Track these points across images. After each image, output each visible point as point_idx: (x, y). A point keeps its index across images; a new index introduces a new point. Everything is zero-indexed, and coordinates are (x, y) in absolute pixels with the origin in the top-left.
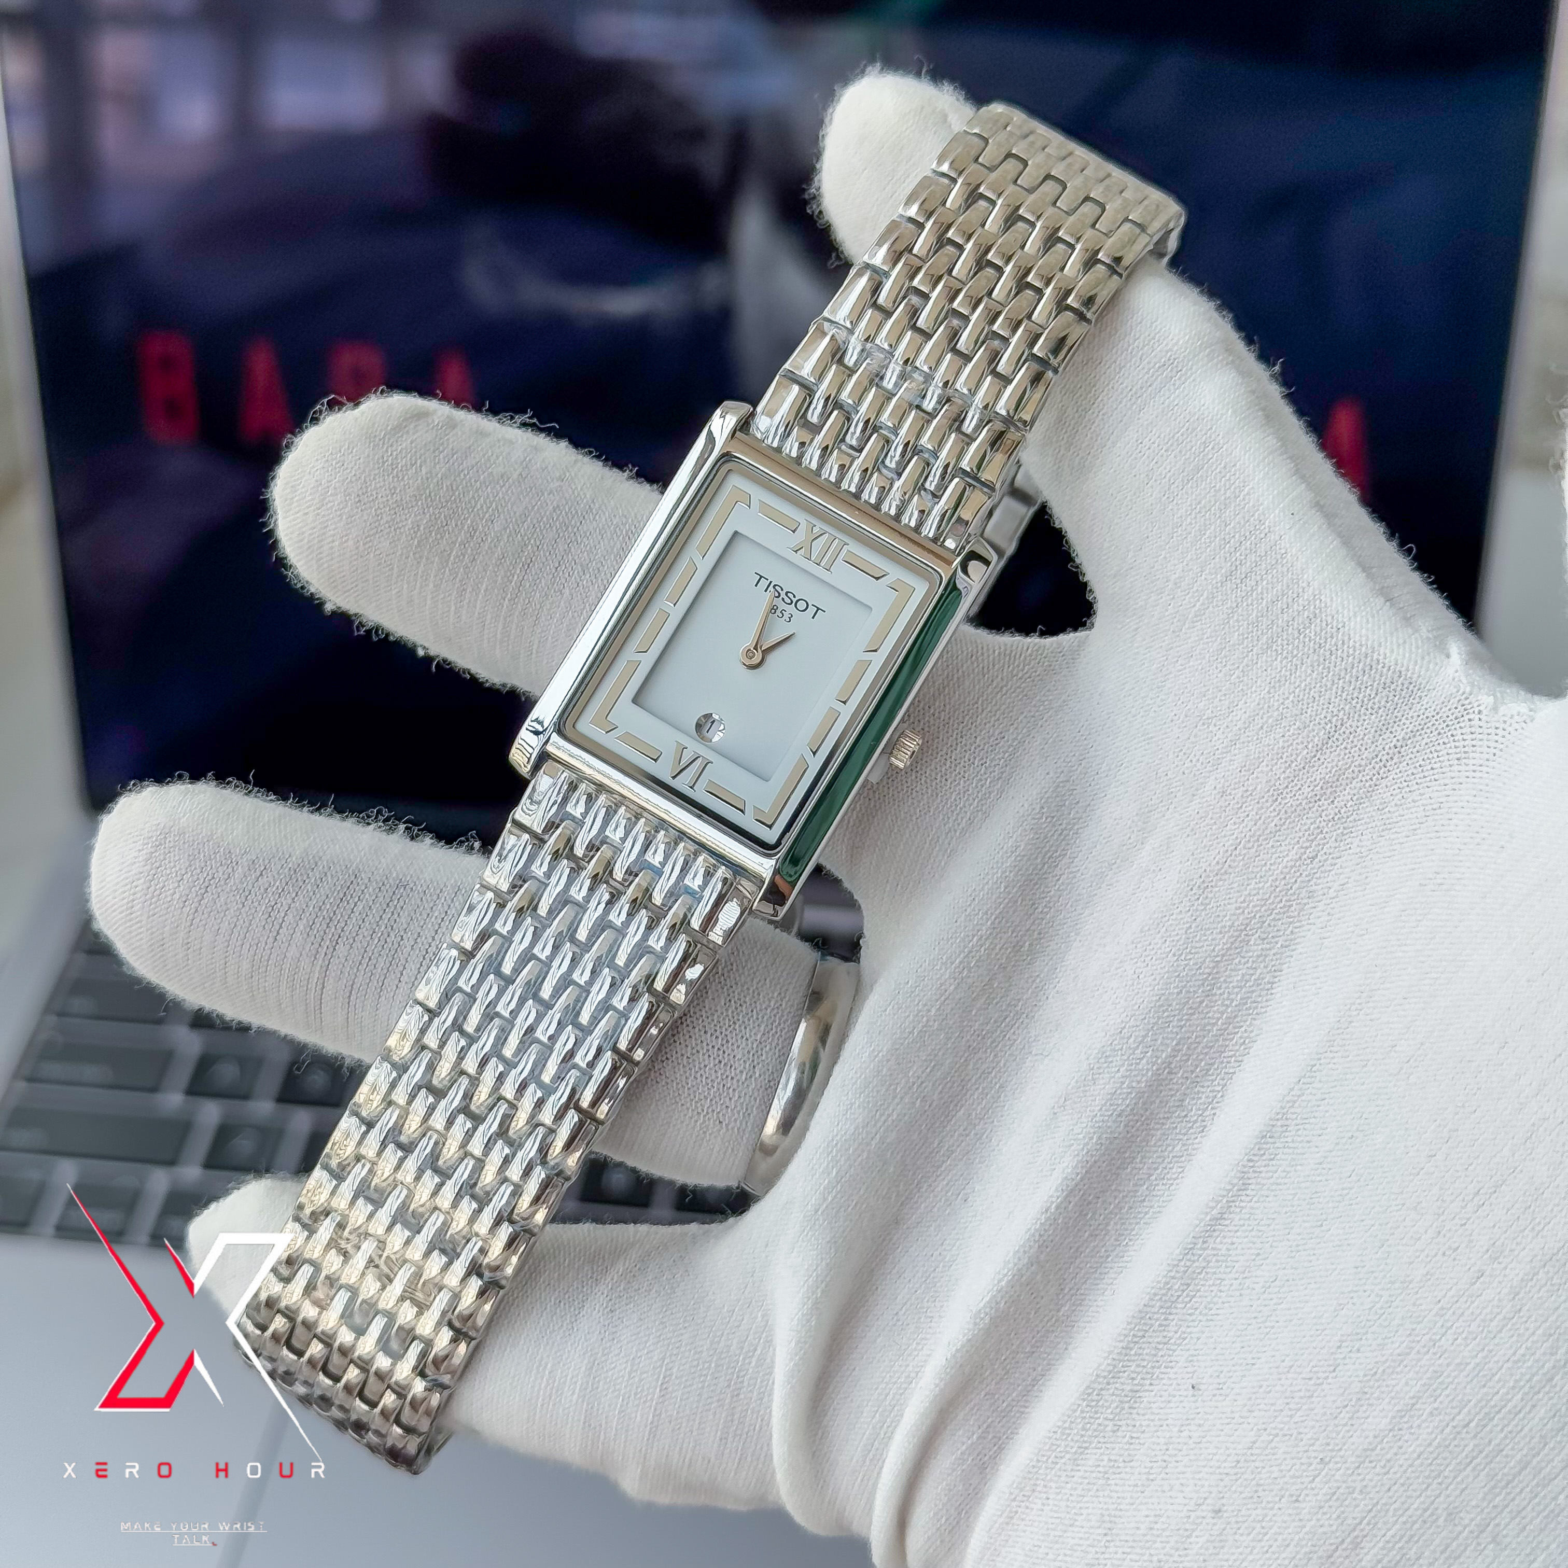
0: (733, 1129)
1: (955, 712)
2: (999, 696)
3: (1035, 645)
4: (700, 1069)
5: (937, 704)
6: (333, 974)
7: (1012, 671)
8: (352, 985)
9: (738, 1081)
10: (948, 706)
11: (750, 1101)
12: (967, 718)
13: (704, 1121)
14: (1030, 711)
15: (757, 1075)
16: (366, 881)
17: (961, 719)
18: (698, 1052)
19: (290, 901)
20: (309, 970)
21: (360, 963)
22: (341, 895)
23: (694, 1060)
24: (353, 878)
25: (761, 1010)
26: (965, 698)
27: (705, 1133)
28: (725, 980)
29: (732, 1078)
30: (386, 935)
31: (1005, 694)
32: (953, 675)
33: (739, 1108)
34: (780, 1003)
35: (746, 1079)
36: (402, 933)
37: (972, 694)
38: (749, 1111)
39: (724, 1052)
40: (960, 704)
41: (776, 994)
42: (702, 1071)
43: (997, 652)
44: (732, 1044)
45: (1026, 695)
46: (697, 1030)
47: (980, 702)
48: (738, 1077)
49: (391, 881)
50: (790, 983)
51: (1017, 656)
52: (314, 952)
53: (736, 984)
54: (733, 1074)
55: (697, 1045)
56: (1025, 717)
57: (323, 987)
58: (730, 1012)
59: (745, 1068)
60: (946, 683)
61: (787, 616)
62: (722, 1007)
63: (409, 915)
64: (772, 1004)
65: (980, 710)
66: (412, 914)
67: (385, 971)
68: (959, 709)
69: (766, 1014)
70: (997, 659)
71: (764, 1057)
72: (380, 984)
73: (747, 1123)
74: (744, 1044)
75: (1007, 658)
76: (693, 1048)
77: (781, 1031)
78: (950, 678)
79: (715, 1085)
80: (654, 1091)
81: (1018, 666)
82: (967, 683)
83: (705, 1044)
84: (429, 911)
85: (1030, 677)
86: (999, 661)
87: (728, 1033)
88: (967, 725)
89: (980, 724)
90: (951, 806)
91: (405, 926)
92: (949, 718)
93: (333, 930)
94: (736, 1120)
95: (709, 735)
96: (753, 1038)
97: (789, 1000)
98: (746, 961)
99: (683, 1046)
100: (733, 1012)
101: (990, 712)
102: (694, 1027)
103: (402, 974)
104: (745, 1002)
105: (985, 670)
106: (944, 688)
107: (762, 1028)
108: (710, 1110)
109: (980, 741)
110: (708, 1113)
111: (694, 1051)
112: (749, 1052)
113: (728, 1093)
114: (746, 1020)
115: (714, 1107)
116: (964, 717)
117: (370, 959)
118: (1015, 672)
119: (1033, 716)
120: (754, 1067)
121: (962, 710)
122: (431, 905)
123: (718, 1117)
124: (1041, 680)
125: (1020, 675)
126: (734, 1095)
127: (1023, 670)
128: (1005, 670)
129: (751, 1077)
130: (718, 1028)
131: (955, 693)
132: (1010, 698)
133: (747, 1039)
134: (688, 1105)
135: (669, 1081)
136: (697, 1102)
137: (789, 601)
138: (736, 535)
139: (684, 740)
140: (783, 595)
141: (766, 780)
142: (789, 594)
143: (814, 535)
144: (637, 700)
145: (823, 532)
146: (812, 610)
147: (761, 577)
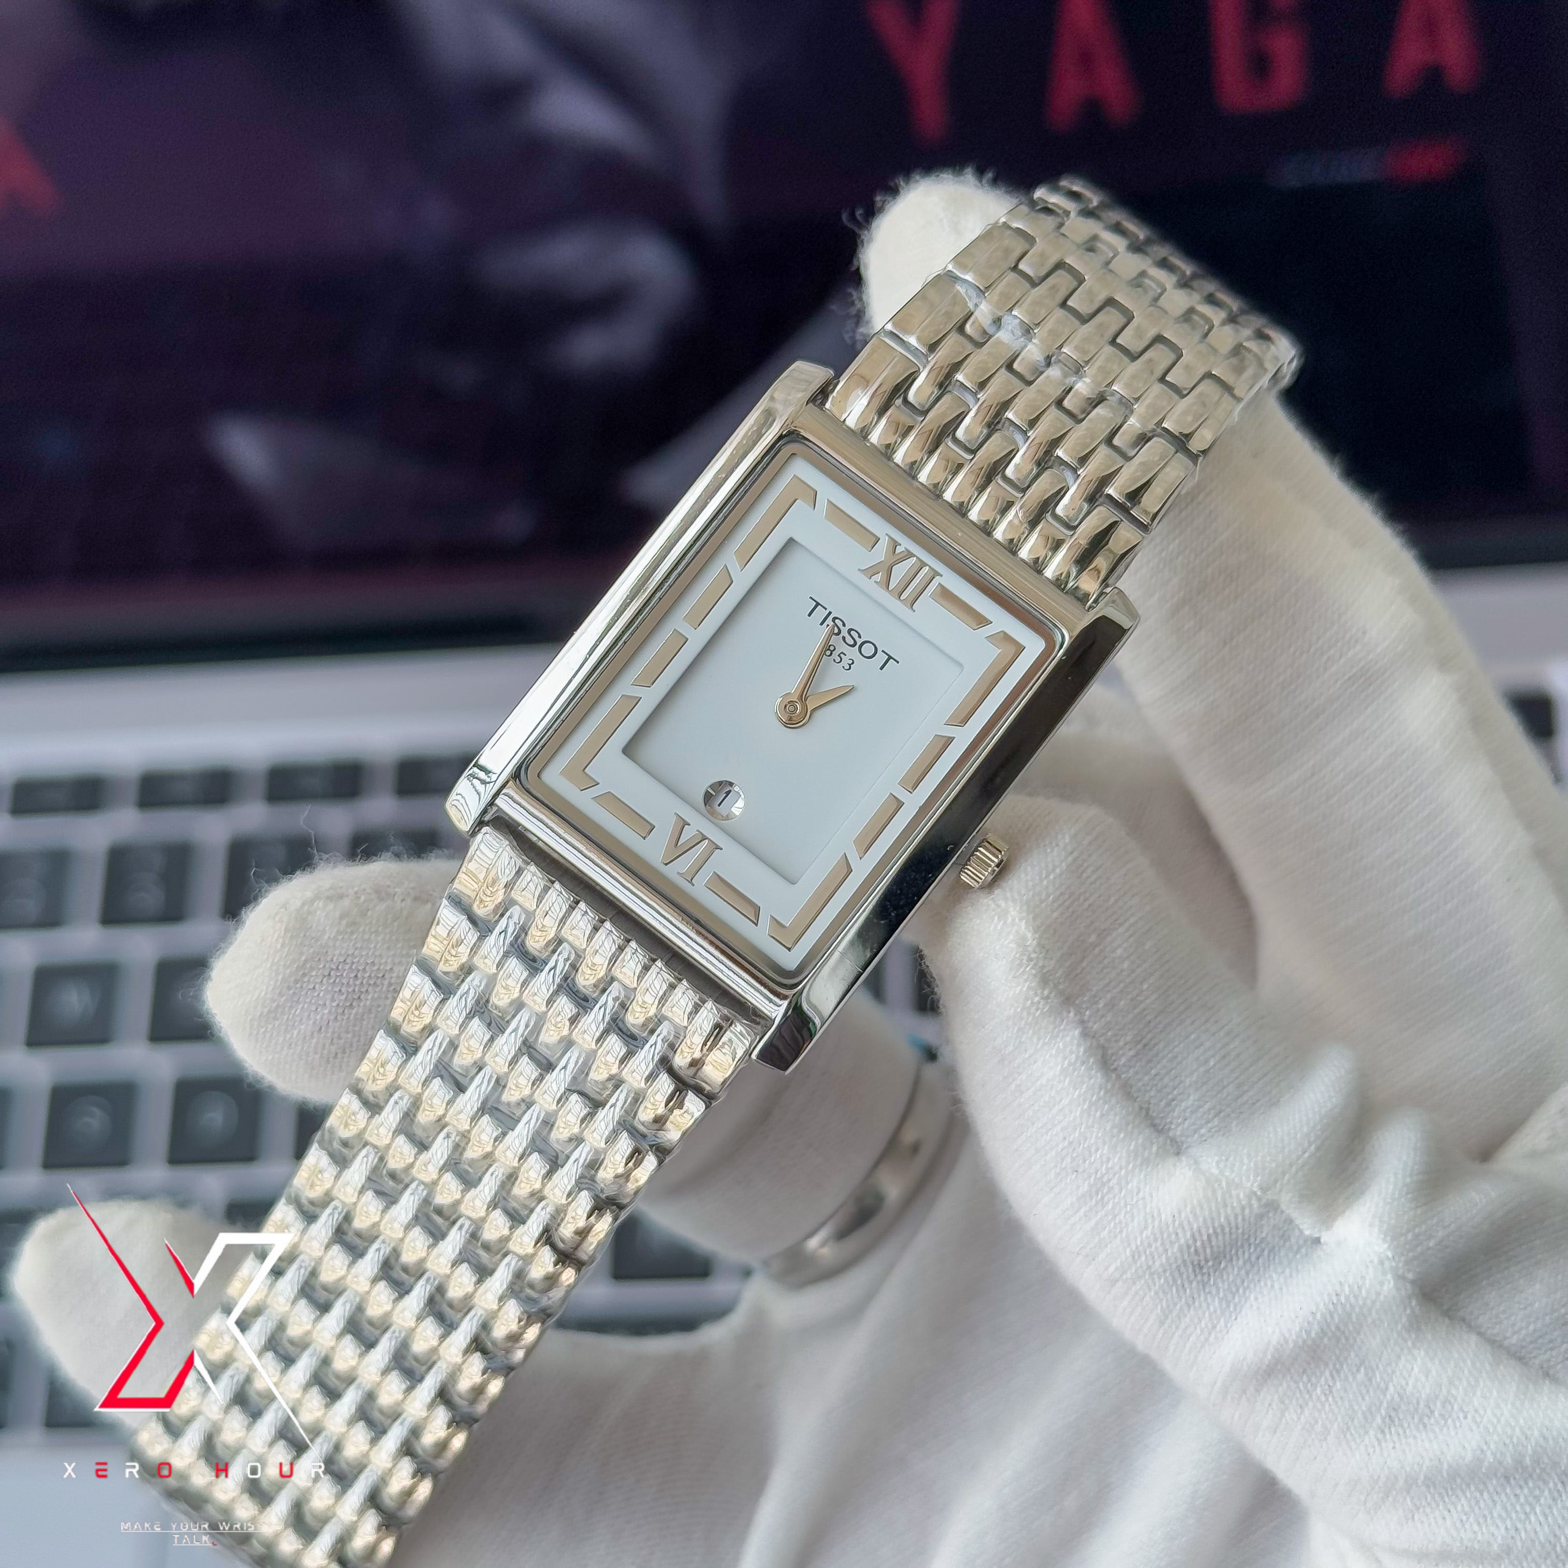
61: (846, 661)
95: (721, 810)
137: (852, 642)
138: (791, 542)
139: (688, 814)
140: (844, 632)
141: (793, 883)
142: (852, 632)
143: (896, 557)
144: (629, 750)
145: (910, 555)
146: (881, 658)
147: (818, 604)
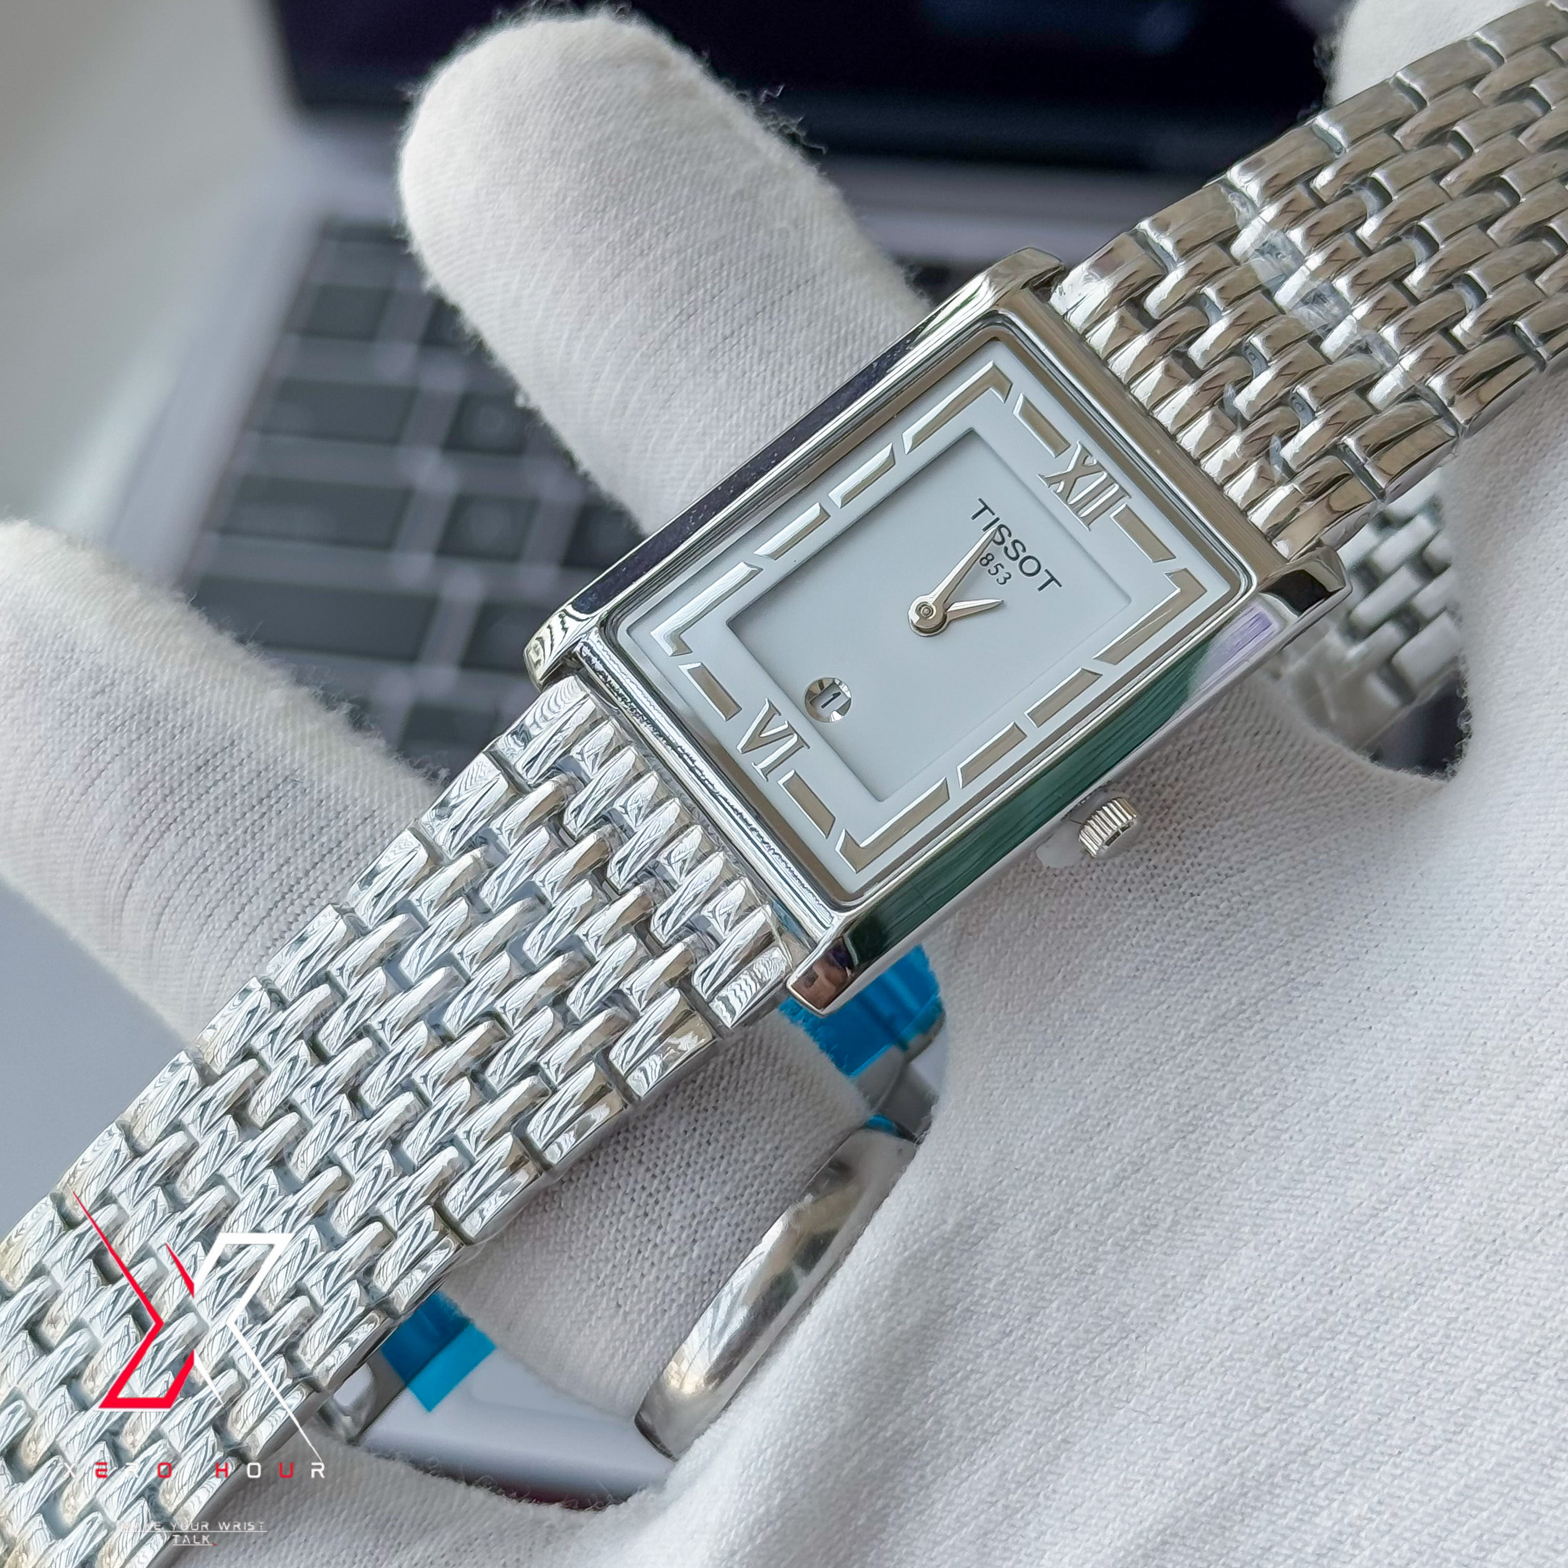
0: (633, 1323)
1: (1186, 797)
2: (1266, 808)
3: (1357, 767)
4: (613, 1213)
5: (1167, 771)
6: (148, 872)
7: (1303, 785)
8: (169, 899)
9: (663, 1253)
10: (1181, 783)
11: (671, 1292)
12: (1201, 814)
13: (594, 1295)
14: (1303, 853)
15: (694, 1255)
16: (244, 755)
17: (1191, 810)
18: (619, 1187)
19: (125, 743)
20: (116, 854)
21: (190, 870)
22: (200, 762)
23: (608, 1198)
24: (226, 744)
25: (736, 1161)
26: (1212, 784)
27: (591, 1313)
28: (701, 1096)
29: (656, 1246)
30: (240, 844)
31: (1277, 810)
32: (1212, 745)
33: (651, 1295)
34: (770, 1161)
35: (676, 1255)
36: (264, 849)
37: (1227, 784)
38: (666, 1307)
39: (657, 1202)
40: (1199, 790)
41: (768, 1147)
42: (614, 1219)
43: (1296, 748)
44: (673, 1196)
45: (1307, 827)
46: (628, 1154)
47: (1232, 802)
48: (665, 1247)
49: (279, 767)
50: (800, 1138)
51: (1322, 769)
52: (131, 829)
53: (715, 1108)
54: (658, 1241)
55: (620, 1176)
56: (1292, 857)
57: (130, 887)
58: (687, 1146)
59: (679, 1237)
60: (1195, 749)
61: (1002, 574)
62: (678, 1135)
63: (285, 826)
64: (757, 1158)
65: (1225, 814)
66: (290, 827)
67: (220, 895)
68: (1194, 795)
69: (741, 1170)
70: (1290, 757)
71: (714, 1233)
72: (208, 912)
73: (656, 1322)
74: (690, 1202)
75: (1307, 764)
76: (613, 1179)
77: (757, 1203)
78: (1206, 745)
79: (627, 1246)
80: (536, 1222)
81: (1316, 783)
82: (1225, 767)
83: (632, 1180)
84: (314, 831)
85: (1326, 805)
86: (1292, 762)
87: (673, 1176)
88: (1195, 825)
89: (1216, 833)
90: (1119, 934)
91: (272, 840)
92: (1174, 802)
93: (169, 807)
94: (641, 1311)
95: (823, 712)
96: (708, 1197)
97: (787, 1163)
98: (746, 1082)
99: (599, 1170)
100: (692, 1148)
101: (1241, 823)
102: (626, 1148)
103: (243, 909)
104: (717, 1141)
105: (1266, 762)
106: (1189, 754)
107: (727, 1189)
108: (608, 1281)
109: (1205, 857)
110: (604, 1284)
111: (614, 1184)
112: (694, 1216)
113: (642, 1267)
114: (707, 1167)
115: (615, 1279)
116: (1196, 810)
117: (206, 870)
118: (1308, 787)
119: (1305, 863)
120: (694, 1241)
121: (1199, 798)
122: (323, 823)
123: (616, 1296)
124: (1341, 817)
125: (1311, 796)
126: (650, 1272)
127: (1319, 791)
128: (1294, 778)
129: (685, 1254)
130: (660, 1163)
131: (1201, 769)
132: (1281, 818)
133: (698, 1196)
134: (579, 1261)
135: (562, 1214)
136: (592, 1261)
137: (1014, 555)
138: (970, 435)
139: (781, 703)
140: (1008, 542)
141: (879, 799)
142: (1018, 545)
143: (1084, 468)
144: (735, 624)
145: (1100, 468)
146: (1043, 577)
147: (986, 507)
